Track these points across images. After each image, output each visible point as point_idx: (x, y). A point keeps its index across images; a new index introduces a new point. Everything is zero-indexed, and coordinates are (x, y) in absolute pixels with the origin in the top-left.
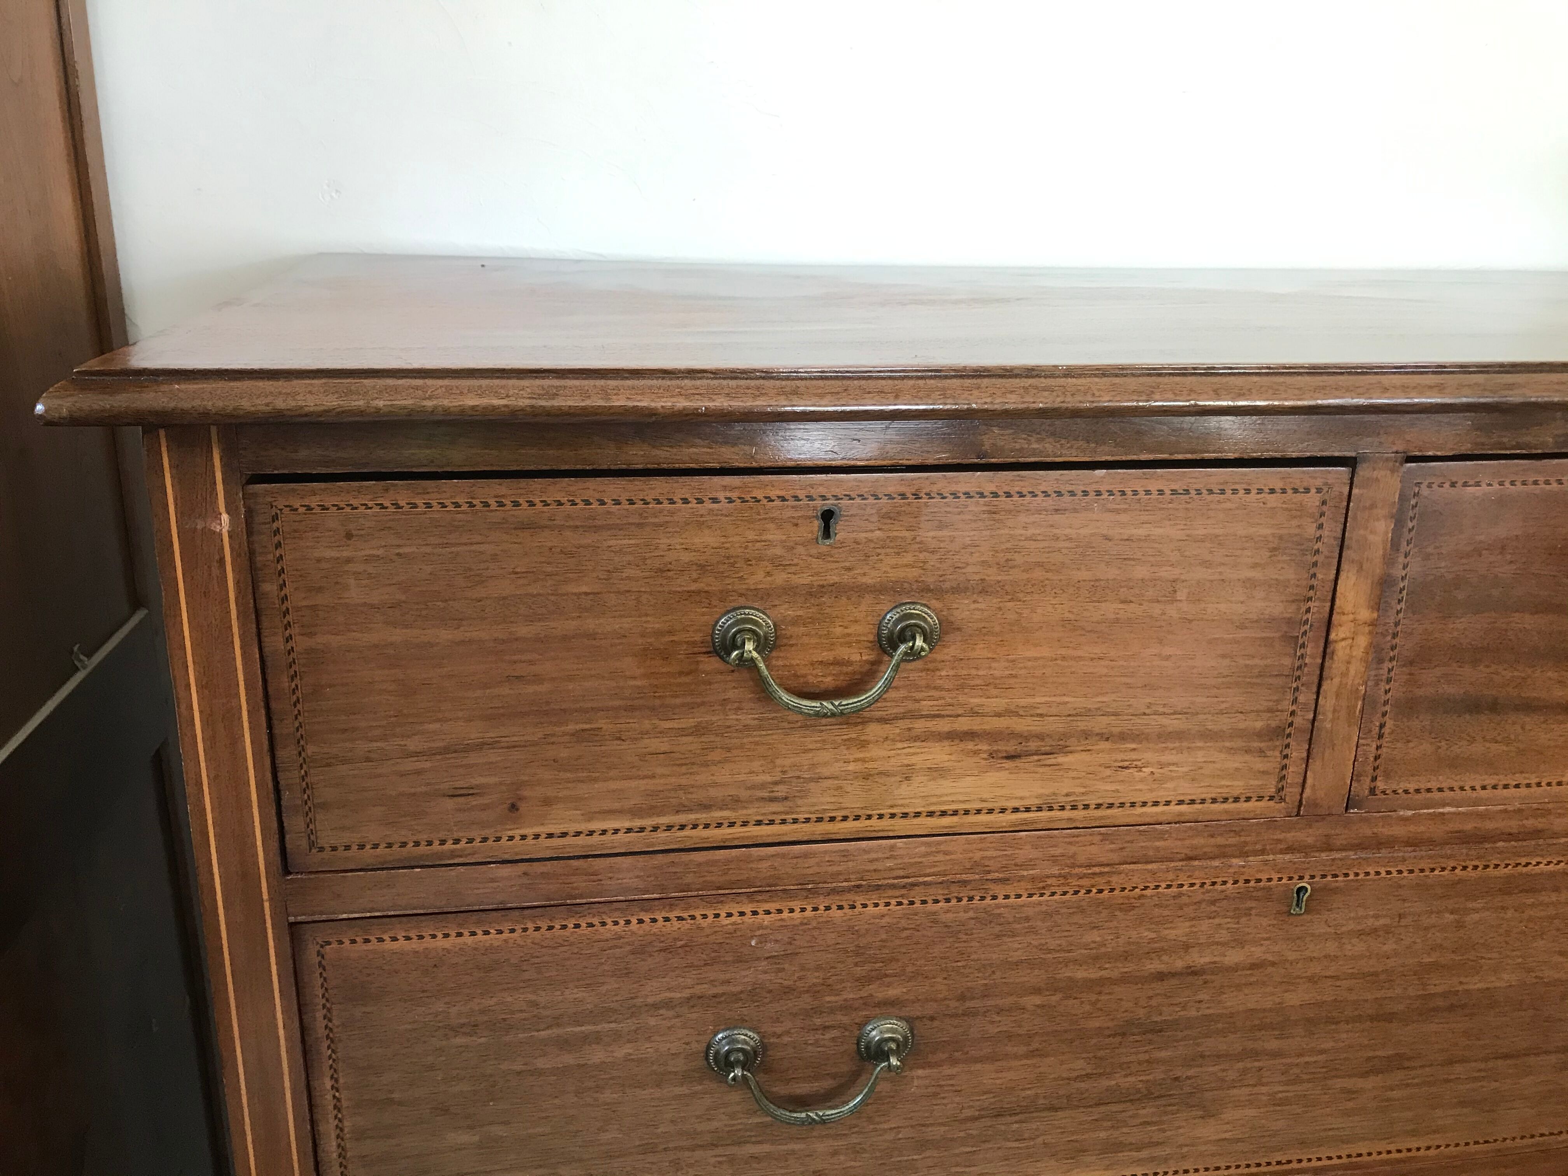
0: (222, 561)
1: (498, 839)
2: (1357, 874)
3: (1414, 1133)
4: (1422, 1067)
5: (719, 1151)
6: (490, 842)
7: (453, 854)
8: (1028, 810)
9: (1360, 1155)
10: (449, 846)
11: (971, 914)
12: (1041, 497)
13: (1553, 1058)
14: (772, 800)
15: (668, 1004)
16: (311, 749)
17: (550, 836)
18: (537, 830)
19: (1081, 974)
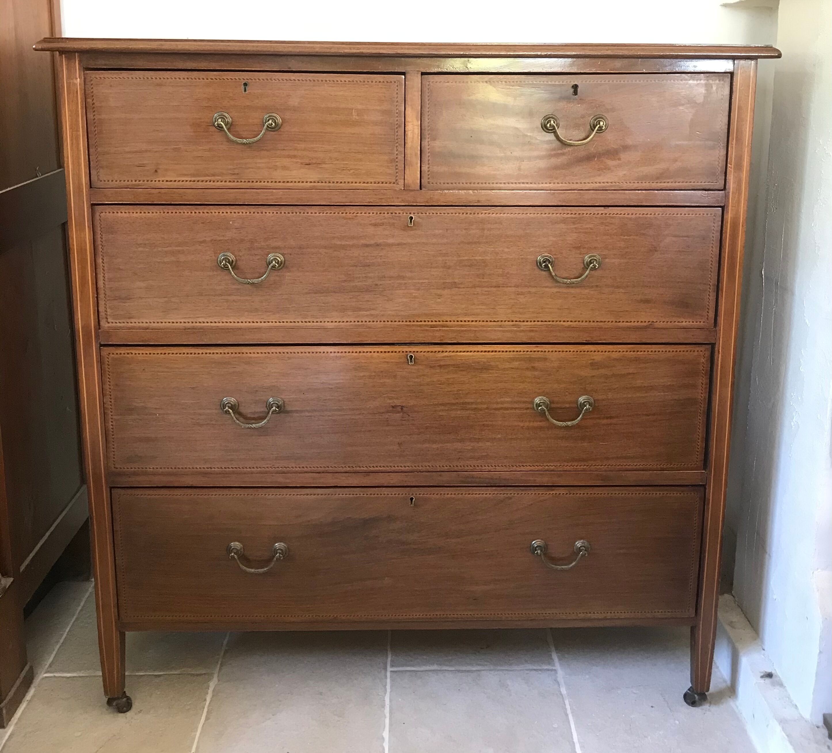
0: (77, 92)
1: (152, 181)
2: (429, 213)
3: (466, 315)
4: (464, 288)
5: (223, 297)
6: (149, 182)
7: (139, 185)
8: (315, 182)
9: (447, 321)
10: (137, 182)
11: (301, 218)
12: (308, 81)
13: (513, 289)
14: (234, 174)
15: (204, 242)
16: (99, 149)
17: (167, 181)
18: (163, 179)
19: (339, 243)
